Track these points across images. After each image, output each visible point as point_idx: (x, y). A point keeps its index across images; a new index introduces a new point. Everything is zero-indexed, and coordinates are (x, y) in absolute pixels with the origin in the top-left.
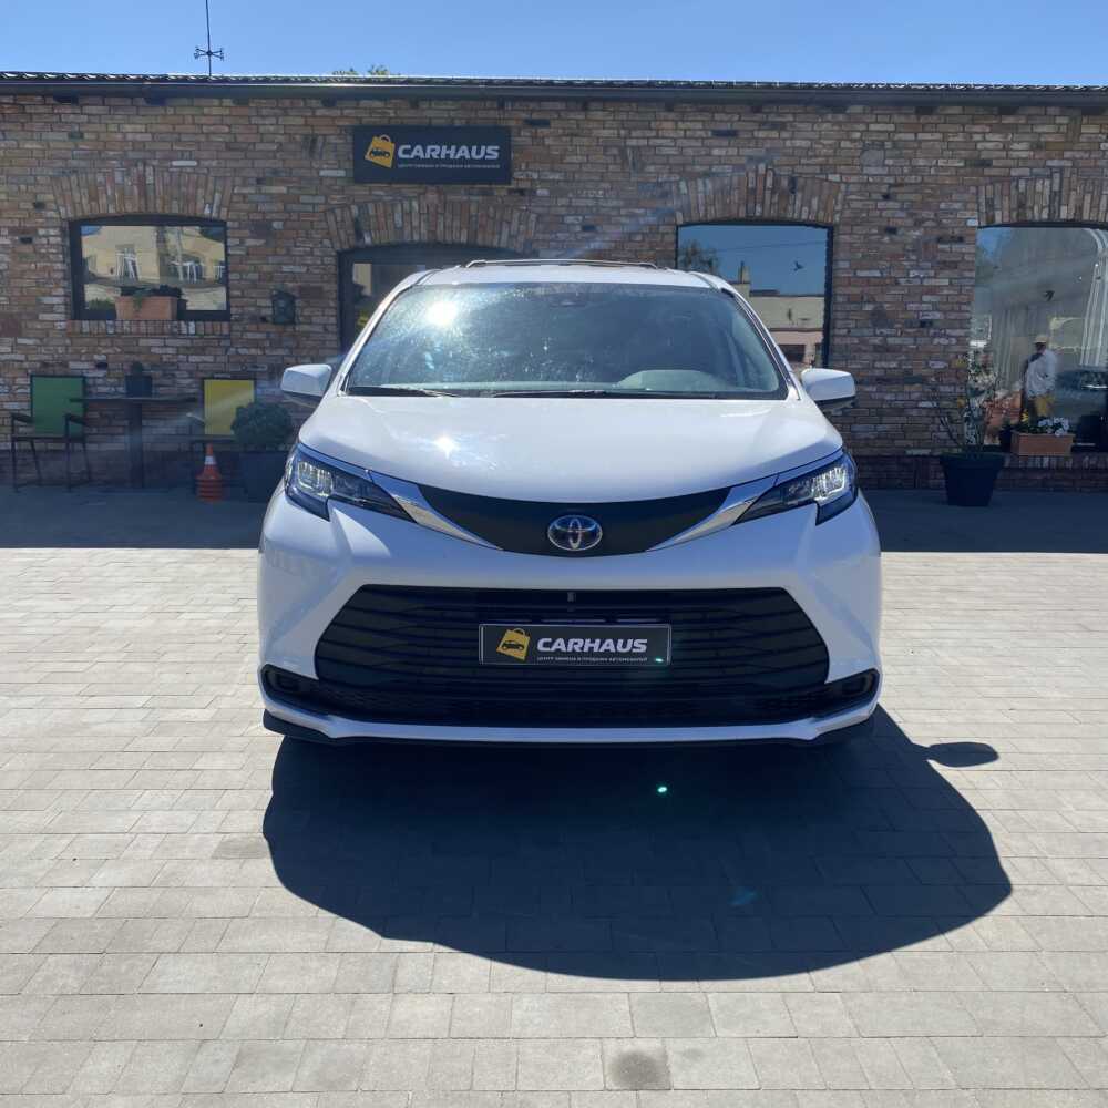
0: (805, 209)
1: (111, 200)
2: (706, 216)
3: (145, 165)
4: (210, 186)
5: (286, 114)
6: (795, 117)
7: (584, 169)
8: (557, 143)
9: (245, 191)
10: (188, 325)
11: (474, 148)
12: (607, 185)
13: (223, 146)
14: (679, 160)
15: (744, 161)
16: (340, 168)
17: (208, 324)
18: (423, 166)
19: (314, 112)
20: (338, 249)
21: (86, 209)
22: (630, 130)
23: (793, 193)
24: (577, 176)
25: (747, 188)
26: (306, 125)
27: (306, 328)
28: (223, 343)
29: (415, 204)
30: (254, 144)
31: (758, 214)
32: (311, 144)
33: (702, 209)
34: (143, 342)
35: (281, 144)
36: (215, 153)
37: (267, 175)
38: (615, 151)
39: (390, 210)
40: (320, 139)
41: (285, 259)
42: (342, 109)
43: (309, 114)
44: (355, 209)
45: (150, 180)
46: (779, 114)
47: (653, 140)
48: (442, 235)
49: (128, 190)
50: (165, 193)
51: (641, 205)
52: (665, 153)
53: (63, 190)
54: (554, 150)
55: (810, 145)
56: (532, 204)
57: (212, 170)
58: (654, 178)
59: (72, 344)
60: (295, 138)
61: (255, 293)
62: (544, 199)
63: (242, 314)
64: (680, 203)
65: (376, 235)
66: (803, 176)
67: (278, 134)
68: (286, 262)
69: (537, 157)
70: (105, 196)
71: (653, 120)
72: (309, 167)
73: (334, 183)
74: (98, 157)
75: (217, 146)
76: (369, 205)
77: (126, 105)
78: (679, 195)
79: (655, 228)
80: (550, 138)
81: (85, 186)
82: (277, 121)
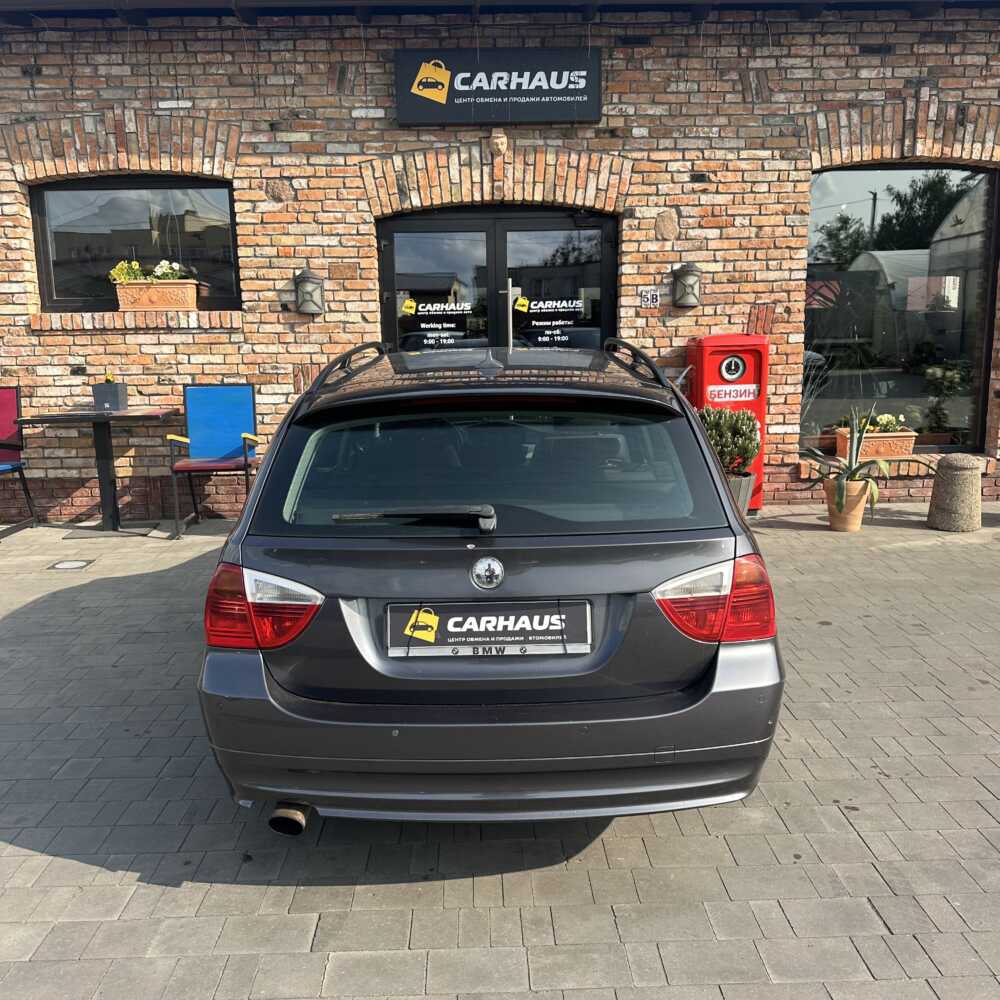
0: (978, 146)
1: (81, 154)
2: (848, 158)
3: (125, 107)
4: (210, 134)
5: (306, 33)
6: (967, 25)
7: (692, 101)
8: (659, 66)
9: (254, 140)
10: (188, 317)
11: (554, 75)
12: (723, 120)
13: (226, 78)
14: (818, 84)
15: (901, 86)
16: (377, 107)
17: (218, 312)
18: (487, 100)
19: (342, 34)
20: (379, 213)
21: (48, 168)
22: (754, 51)
23: (962, 124)
24: (684, 111)
25: (904, 117)
26: (333, 51)
27: (341, 317)
28: (236, 338)
29: (476, 152)
30: (266, 78)
31: (918, 154)
32: (338, 76)
33: (845, 148)
34: (130, 339)
35: (301, 76)
36: (215, 89)
37: (286, 117)
38: (734, 76)
39: (443, 162)
40: (352, 67)
41: (313, 228)
42: (380, 27)
43: (336, 36)
44: (398, 161)
45: (131, 127)
46: (946, 22)
47: (783, 60)
48: (511, 192)
49: (102, 141)
50: (151, 144)
51: (766, 146)
52: (799, 77)
53: (19, 143)
54: (655, 75)
55: (985, 60)
56: (627, 148)
57: (212, 112)
58: (784, 109)
59: (40, 345)
60: (319, 68)
61: (274, 273)
62: (642, 141)
63: (259, 300)
64: (817, 142)
65: (426, 194)
66: (976, 103)
67: (296, 63)
68: (311, 232)
69: (634, 85)
70: (73, 149)
71: (783, 34)
72: (338, 105)
73: (370, 127)
74: (62, 98)
75: (215, 81)
76: (416, 154)
77: (96, 29)
78: (817, 130)
79: (784, 176)
80: (651, 61)
81: (47, 138)
82: (295, 46)
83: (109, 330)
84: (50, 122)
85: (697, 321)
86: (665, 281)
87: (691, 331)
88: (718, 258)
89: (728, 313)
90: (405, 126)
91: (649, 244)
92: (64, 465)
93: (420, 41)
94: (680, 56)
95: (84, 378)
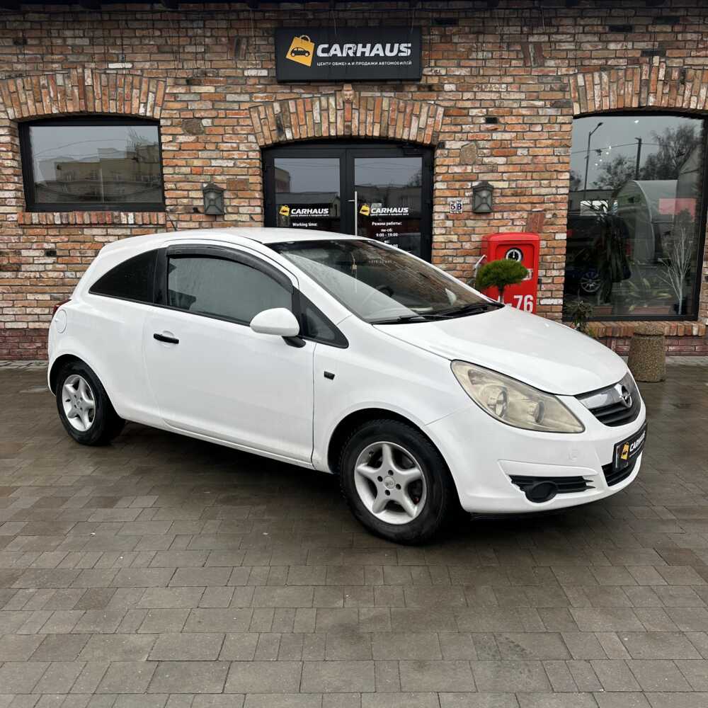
0: (694, 99)
1: (54, 101)
2: (599, 107)
3: (84, 68)
4: (144, 87)
5: (211, 15)
6: (687, 11)
8: (464, 40)
9: (175, 91)
10: (128, 216)
11: (388, 46)
12: (510, 79)
13: (156, 47)
15: (639, 55)
16: (262, 68)
17: (146, 214)
18: (340, 64)
19: (238, 16)
20: (263, 144)
21: (31, 109)
22: (532, 27)
23: (683, 83)
24: (481, 72)
25: (641, 80)
26: (231, 28)
27: (235, 217)
29: (332, 101)
30: (184, 48)
31: (650, 104)
32: (235, 47)
33: (597, 99)
34: (87, 232)
35: (208, 45)
36: (148, 55)
37: (198, 75)
38: (518, 47)
39: (308, 108)
40: (244, 40)
41: (214, 154)
42: (264, 12)
43: (234, 17)
44: (277, 107)
45: (89, 81)
46: (672, 9)
47: (554, 36)
48: (357, 129)
49: (69, 91)
50: (103, 94)
51: (540, 98)
52: (564, 48)
53: (10, 92)
54: (461, 47)
55: (700, 37)
56: (440, 98)
57: (145, 71)
58: (553, 72)
59: (24, 234)
60: (220, 41)
61: (187, 186)
62: (451, 94)
63: (176, 205)
64: (577, 95)
65: (296, 131)
66: (693, 67)
67: (205, 37)
68: (215, 157)
69: (446, 54)
70: (48, 97)
71: (554, 17)
72: (235, 66)
73: (257, 83)
74: (41, 61)
75: (149, 49)
76: (290, 102)
77: (64, 13)
78: (577, 87)
79: (553, 119)
80: (457, 36)
81: (30, 89)
82: (204, 25)
83: (72, 225)
84: (32, 78)
85: (489, 224)
86: (467, 194)
87: (485, 231)
88: (505, 178)
89: (512, 217)
90: (282, 82)
91: (455, 167)
92: (40, 320)
93: (293, 21)
94: (478, 33)
95: (54, 258)
